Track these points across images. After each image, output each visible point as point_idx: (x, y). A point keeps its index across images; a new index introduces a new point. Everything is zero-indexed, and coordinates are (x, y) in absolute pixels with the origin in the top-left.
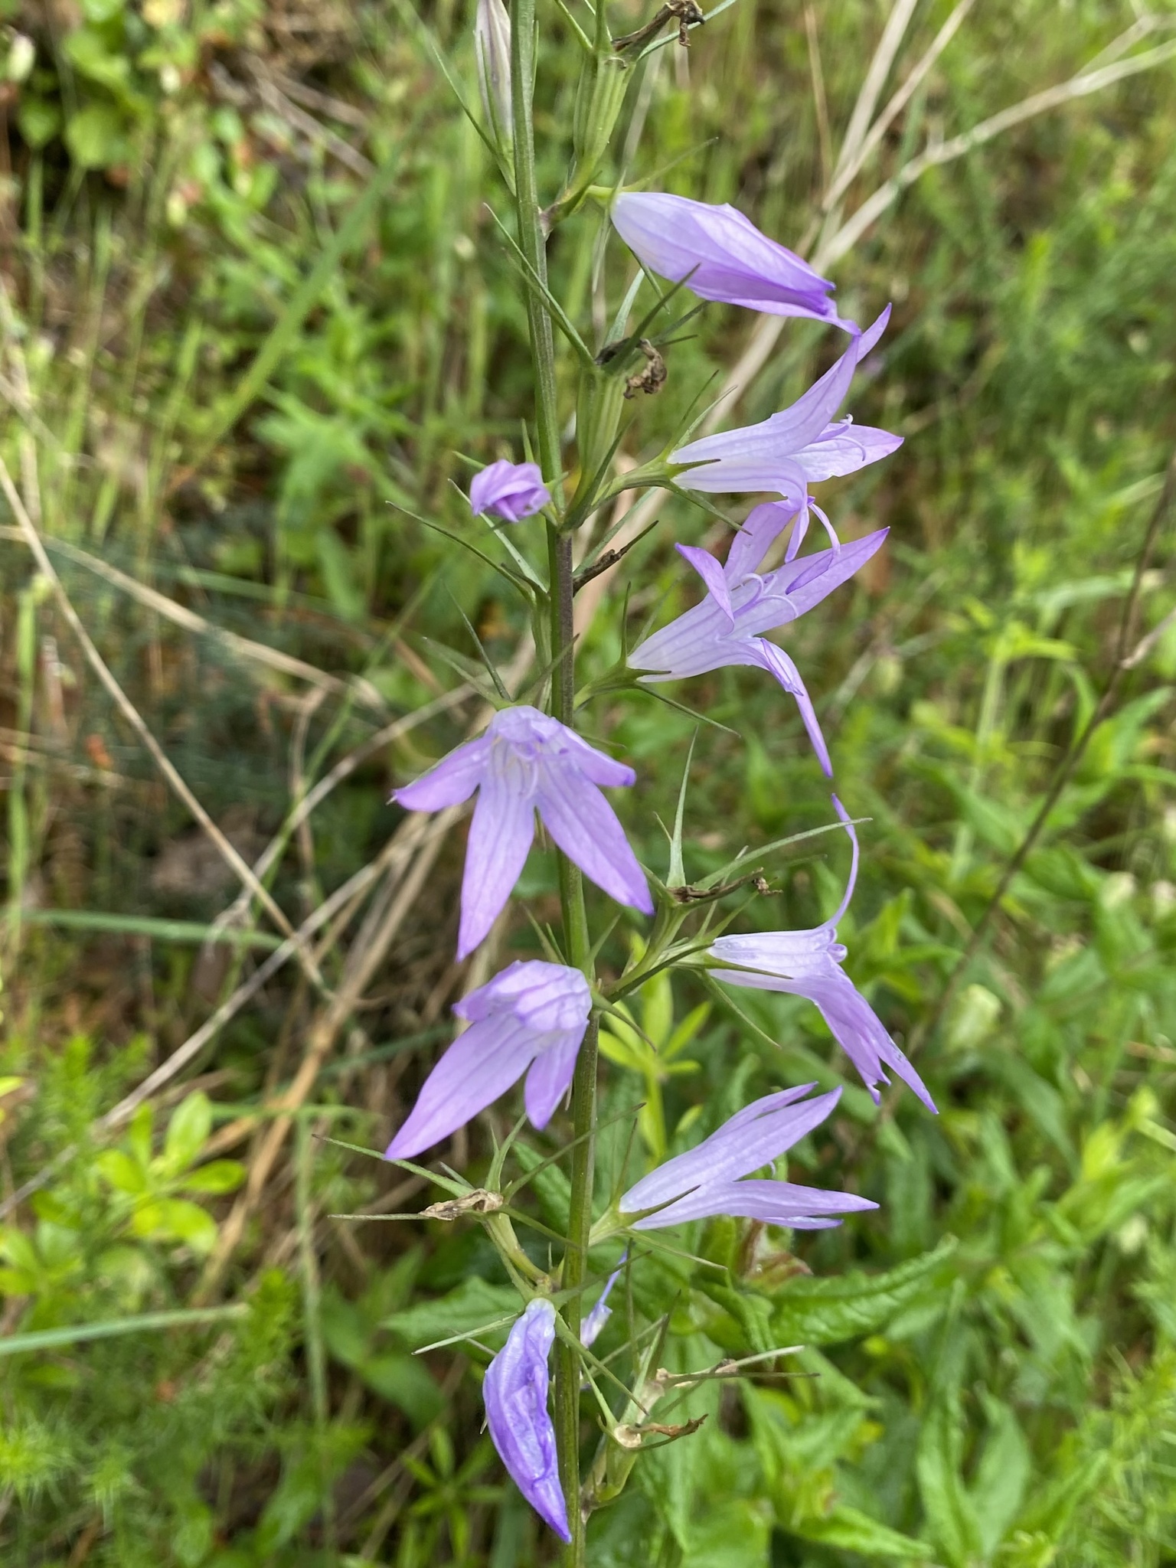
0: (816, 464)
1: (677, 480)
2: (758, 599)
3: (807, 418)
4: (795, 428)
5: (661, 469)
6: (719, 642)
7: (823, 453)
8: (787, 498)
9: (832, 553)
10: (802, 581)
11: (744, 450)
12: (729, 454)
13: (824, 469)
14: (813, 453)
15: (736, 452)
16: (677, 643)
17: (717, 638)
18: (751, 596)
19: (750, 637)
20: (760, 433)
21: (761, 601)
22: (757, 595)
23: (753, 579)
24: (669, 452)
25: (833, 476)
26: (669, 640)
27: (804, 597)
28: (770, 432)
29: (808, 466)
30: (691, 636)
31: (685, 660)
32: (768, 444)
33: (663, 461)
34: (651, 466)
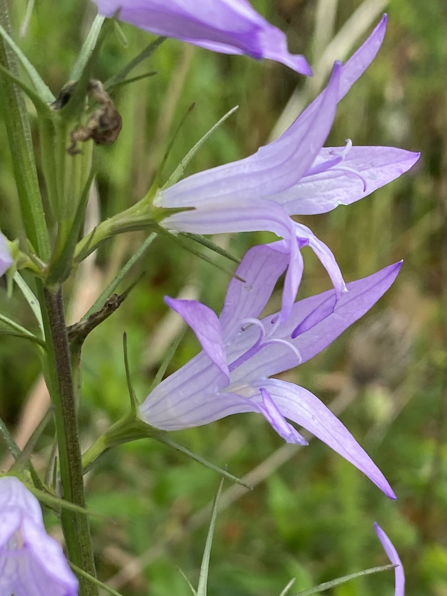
0: (319, 193)
1: (165, 224)
2: (261, 343)
3: (293, 155)
4: (281, 165)
5: (147, 213)
6: (218, 394)
7: (327, 181)
8: (281, 238)
9: (335, 294)
10: (308, 324)
11: (228, 191)
12: (215, 195)
13: (330, 197)
14: (315, 182)
15: (222, 192)
16: (181, 394)
17: (216, 389)
18: (254, 342)
19: (265, 379)
20: (246, 171)
21: (265, 345)
22: (260, 340)
23: (252, 324)
24: (154, 193)
25: (340, 206)
26: (174, 390)
27: (317, 337)
28: (256, 169)
29: (312, 197)
30: (193, 387)
31: (190, 411)
32: (253, 184)
33: (149, 203)
34: (138, 209)
